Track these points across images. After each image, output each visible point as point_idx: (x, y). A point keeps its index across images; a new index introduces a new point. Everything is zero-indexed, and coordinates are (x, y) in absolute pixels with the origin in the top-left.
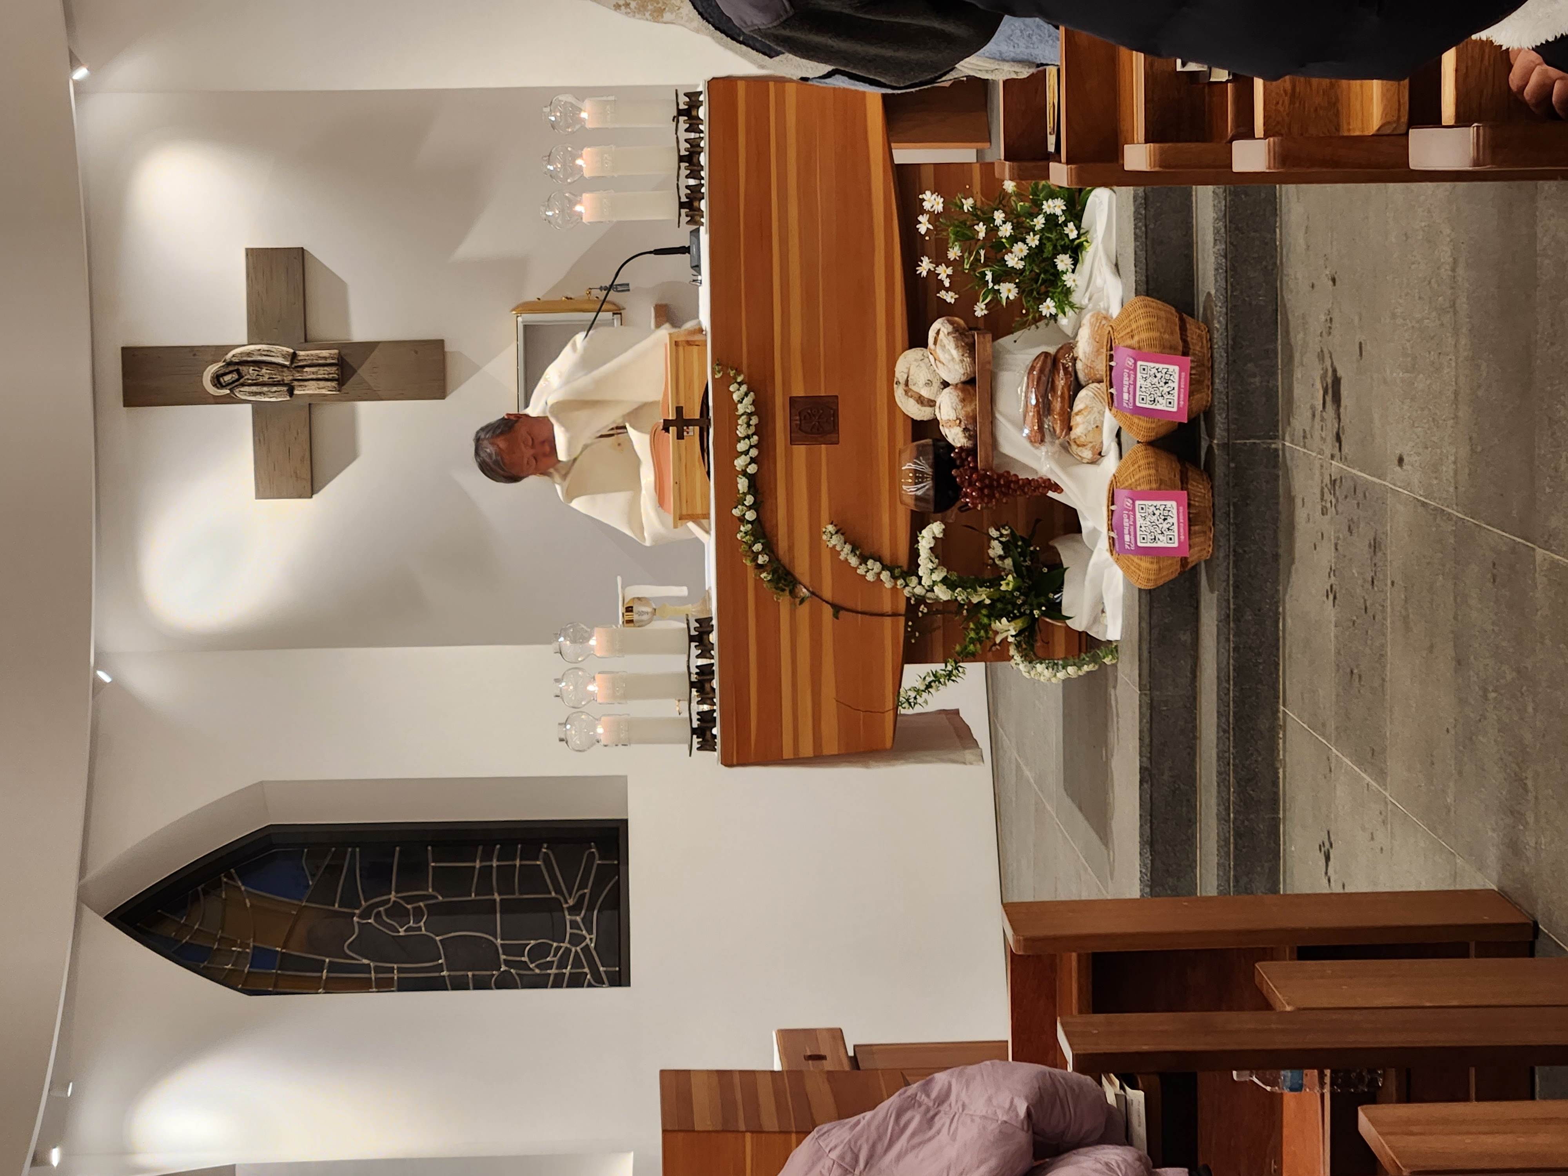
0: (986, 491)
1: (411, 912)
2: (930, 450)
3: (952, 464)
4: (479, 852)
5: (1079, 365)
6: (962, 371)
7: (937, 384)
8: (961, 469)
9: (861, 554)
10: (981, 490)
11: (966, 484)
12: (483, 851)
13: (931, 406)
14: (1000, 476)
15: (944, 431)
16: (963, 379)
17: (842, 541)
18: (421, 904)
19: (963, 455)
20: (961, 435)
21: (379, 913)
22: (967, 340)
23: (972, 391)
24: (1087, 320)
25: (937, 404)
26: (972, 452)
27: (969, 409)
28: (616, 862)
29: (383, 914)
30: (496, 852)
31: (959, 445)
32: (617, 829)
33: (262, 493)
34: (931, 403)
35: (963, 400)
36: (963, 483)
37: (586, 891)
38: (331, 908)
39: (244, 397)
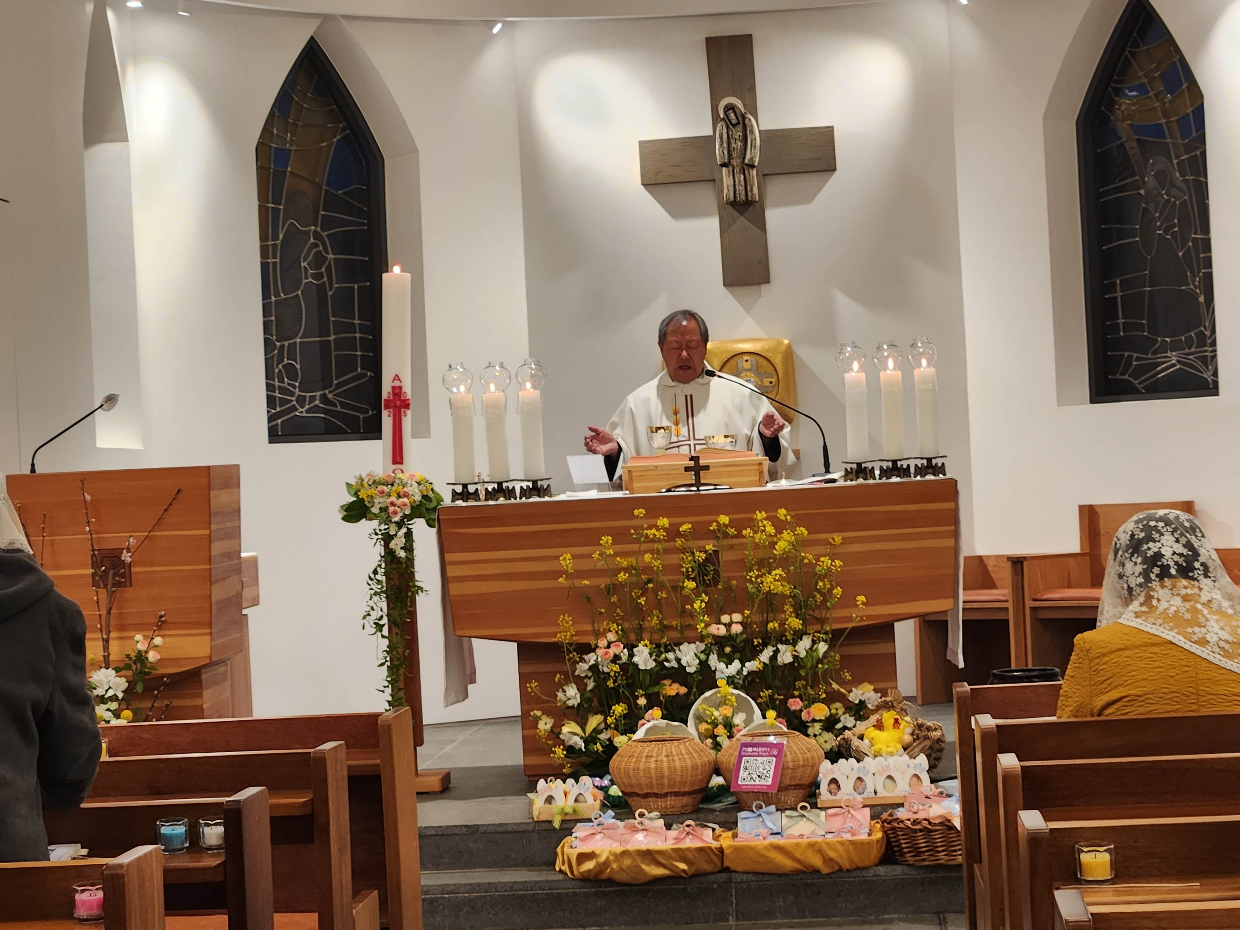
1: (320, 271)
12: (365, 325)
18: (325, 279)
21: (318, 246)
28: (361, 430)
29: (318, 249)
30: (364, 335)
33: (643, 145)
37: (339, 407)
38: (321, 208)
39: (718, 129)
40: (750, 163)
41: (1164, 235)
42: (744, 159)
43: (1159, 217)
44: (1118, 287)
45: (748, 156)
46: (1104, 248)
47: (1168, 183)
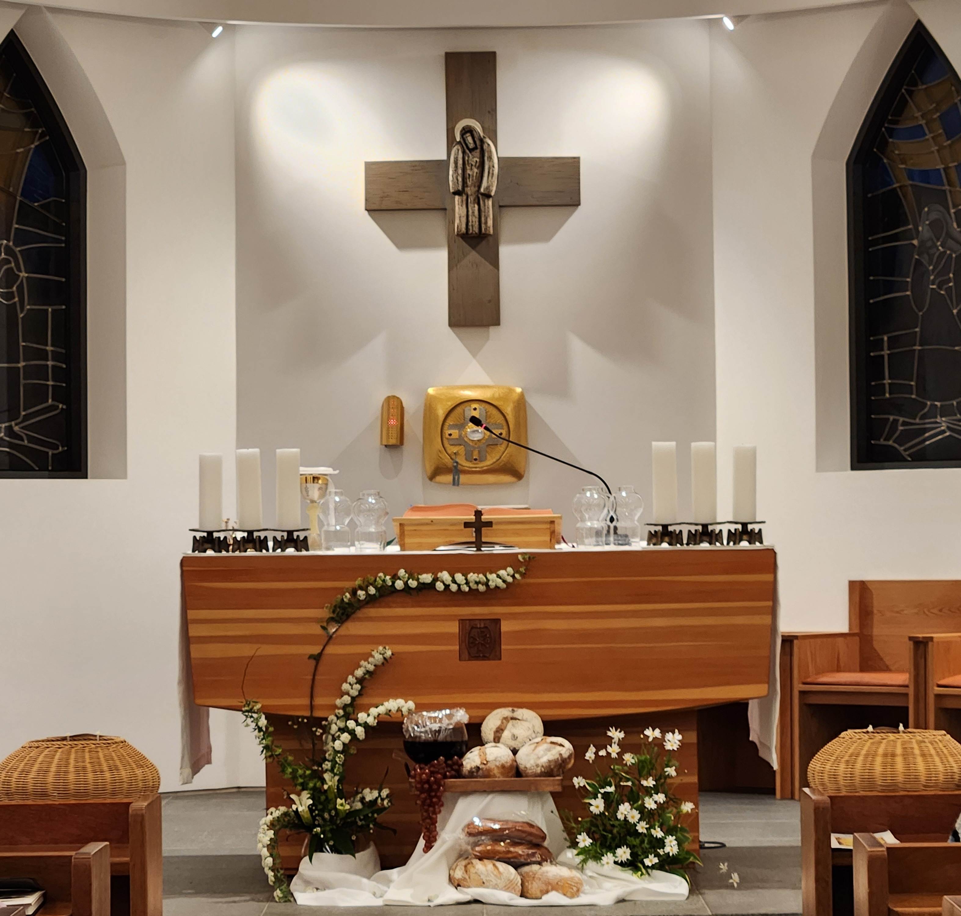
0: (426, 786)
1: (10, 290)
2: (459, 740)
3: (449, 757)
4: (59, 350)
5: (535, 867)
6: (528, 766)
7: (514, 744)
8: (444, 765)
9: (365, 678)
10: (428, 782)
11: (432, 769)
12: (61, 353)
13: (494, 739)
14: (439, 798)
15: (476, 751)
16: (522, 767)
17: (377, 663)
18: (16, 299)
19: (456, 767)
20: (474, 765)
21: (10, 262)
22: (555, 770)
23: (510, 775)
24: (576, 874)
25: (498, 745)
26: (459, 774)
27: (496, 771)
28: (50, 468)
29: (9, 266)
30: (59, 364)
31: (464, 763)
32: (79, 470)
34: (497, 739)
35: (503, 766)
36: (433, 766)
37: (26, 441)
38: (15, 221)
39: (453, 153)
40: (486, 192)
41: (939, 290)
42: (479, 187)
43: (933, 270)
44: (886, 345)
45: (484, 184)
46: (871, 301)
47: (944, 235)
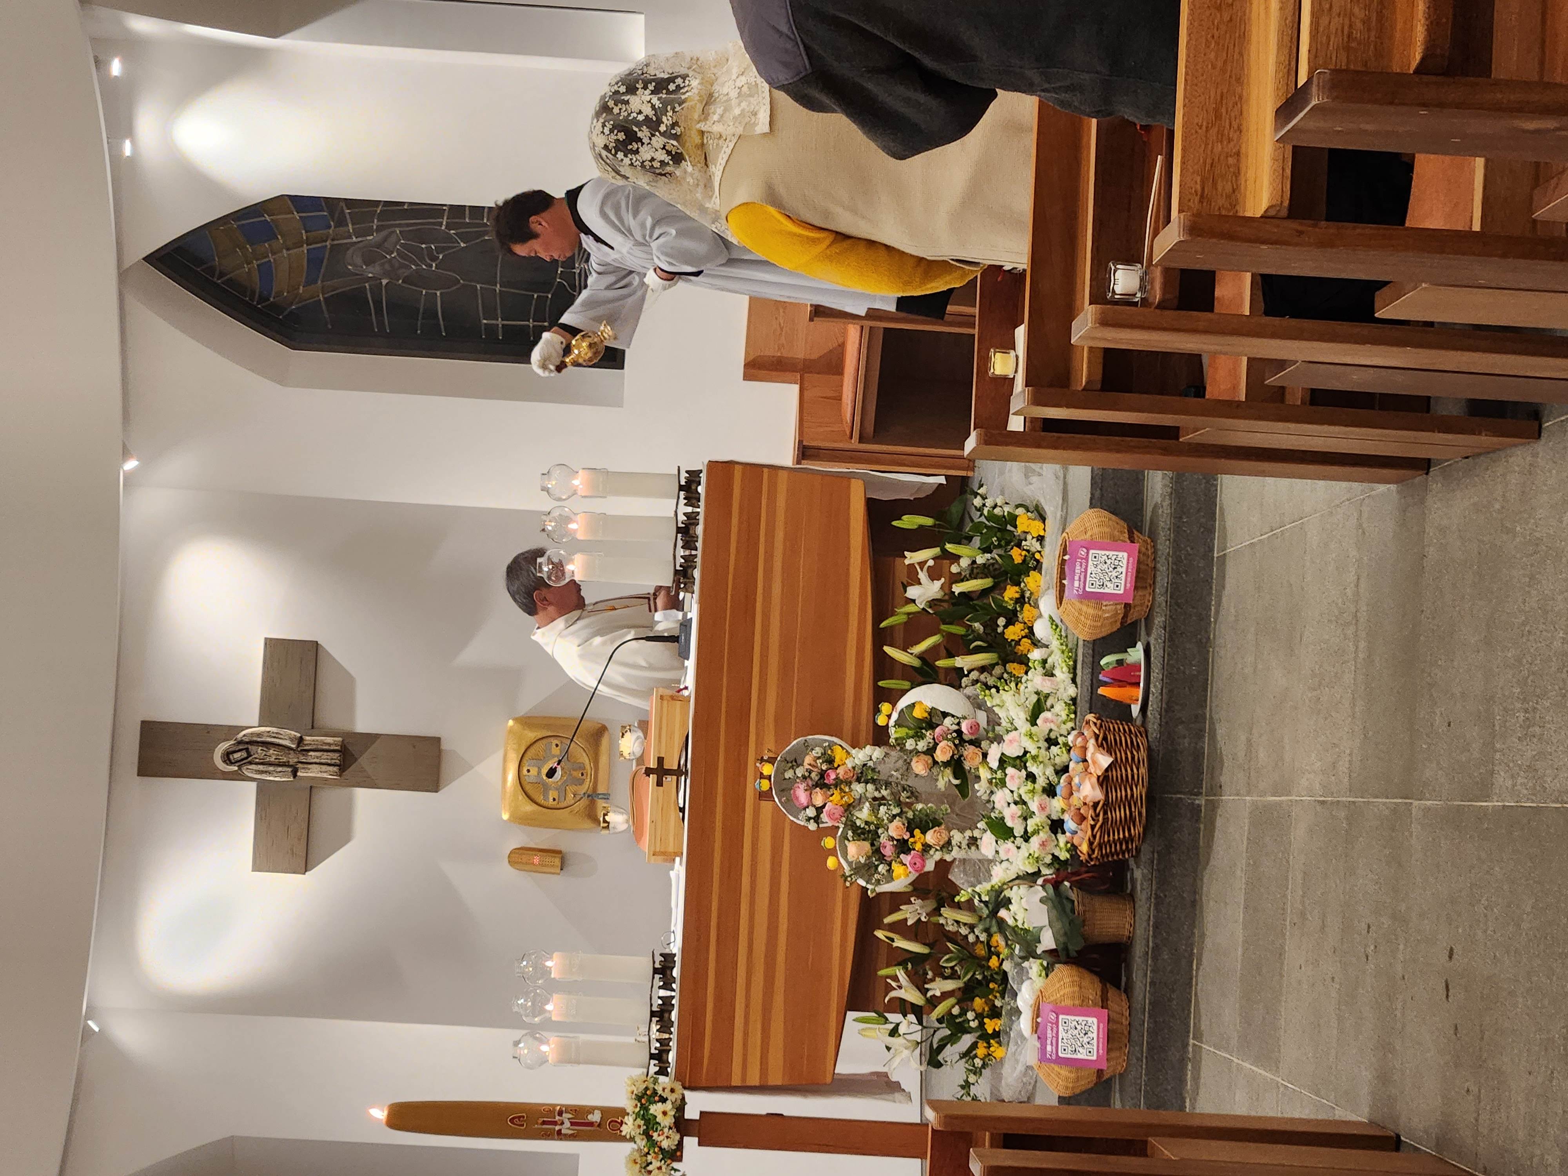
33: (257, 867)
39: (250, 775)
40: (296, 742)
41: (439, 261)
42: (290, 749)
43: (417, 265)
45: (287, 743)
46: (444, 334)
47: (379, 251)
